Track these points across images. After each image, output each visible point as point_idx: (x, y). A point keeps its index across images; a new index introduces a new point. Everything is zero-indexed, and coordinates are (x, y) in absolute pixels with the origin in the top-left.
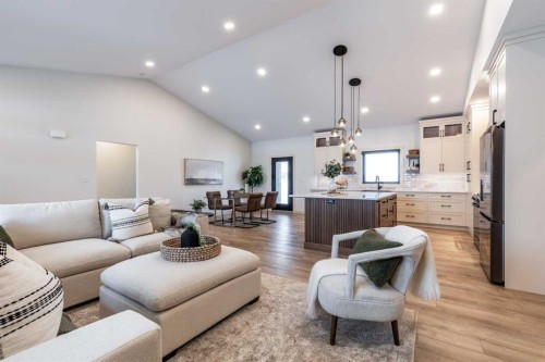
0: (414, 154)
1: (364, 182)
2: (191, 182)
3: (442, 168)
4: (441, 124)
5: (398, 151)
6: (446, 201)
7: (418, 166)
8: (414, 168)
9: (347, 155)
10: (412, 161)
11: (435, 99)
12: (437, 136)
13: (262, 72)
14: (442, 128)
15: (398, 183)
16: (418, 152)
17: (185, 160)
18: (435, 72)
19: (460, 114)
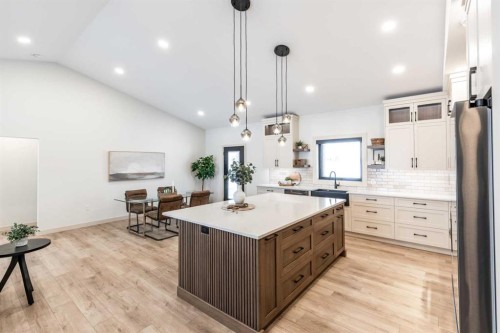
0: (379, 144)
1: (321, 178)
2: (116, 177)
3: (415, 163)
4: (413, 103)
5: (360, 139)
6: (420, 211)
7: (383, 159)
8: (380, 162)
9: (299, 144)
10: (377, 153)
11: (398, 70)
12: (408, 120)
13: (163, 44)
14: (414, 109)
15: (360, 180)
16: (382, 141)
17: (109, 153)
18: (389, 26)
19: (439, 90)
